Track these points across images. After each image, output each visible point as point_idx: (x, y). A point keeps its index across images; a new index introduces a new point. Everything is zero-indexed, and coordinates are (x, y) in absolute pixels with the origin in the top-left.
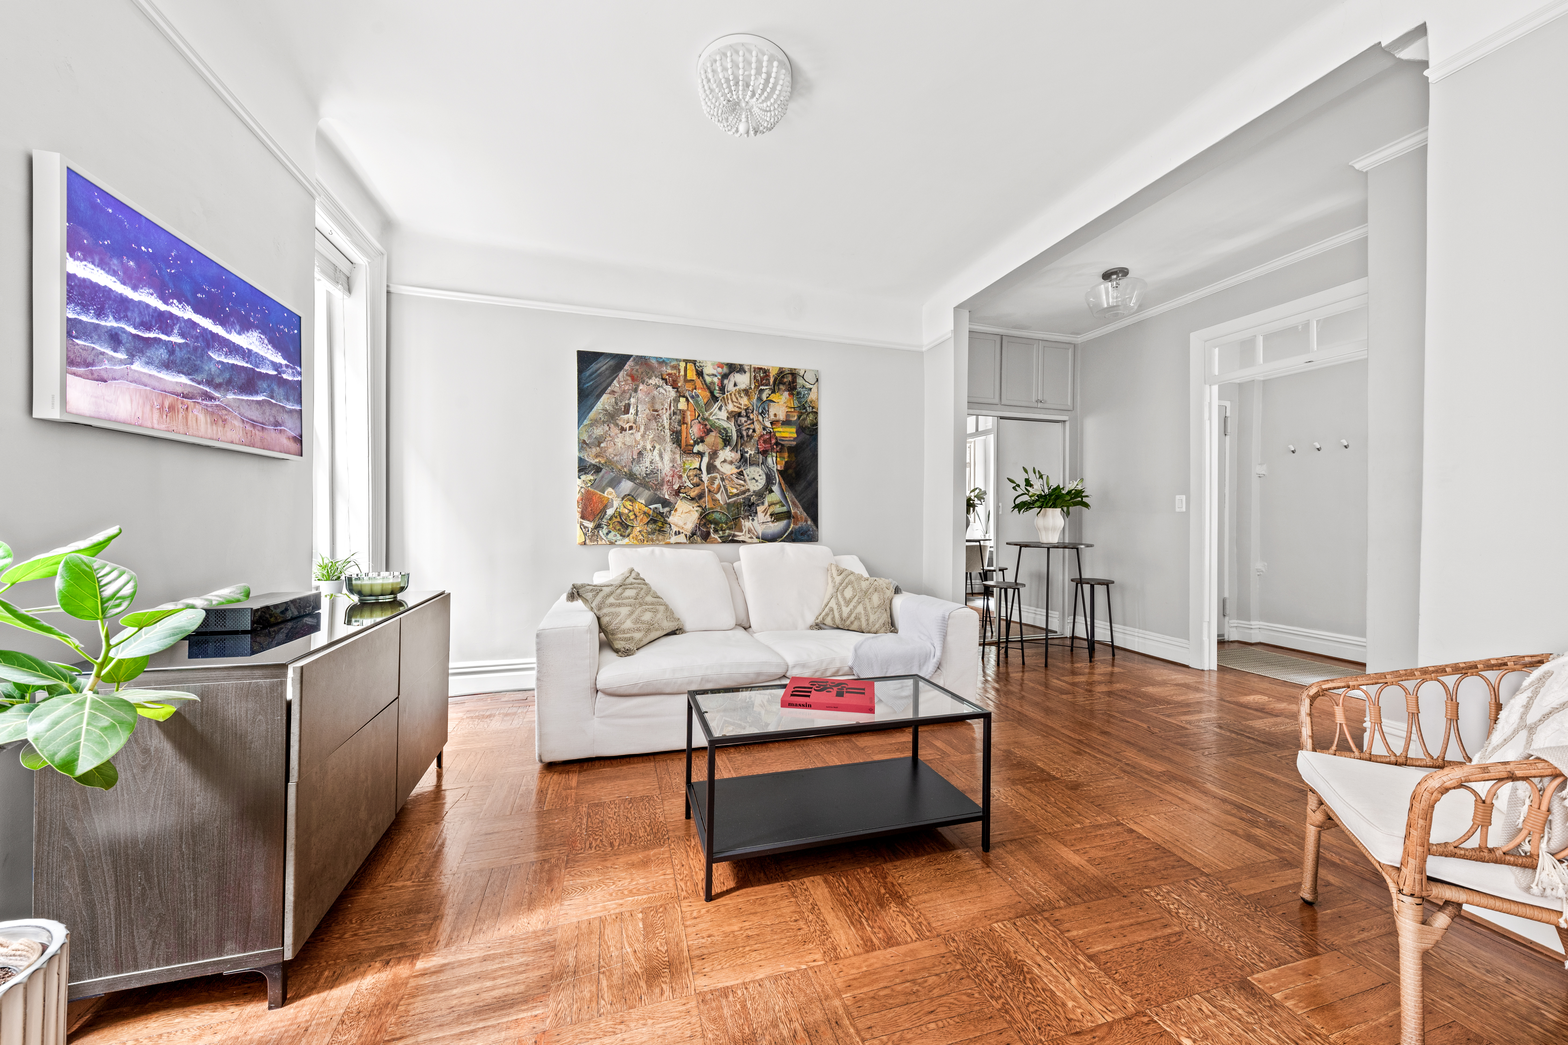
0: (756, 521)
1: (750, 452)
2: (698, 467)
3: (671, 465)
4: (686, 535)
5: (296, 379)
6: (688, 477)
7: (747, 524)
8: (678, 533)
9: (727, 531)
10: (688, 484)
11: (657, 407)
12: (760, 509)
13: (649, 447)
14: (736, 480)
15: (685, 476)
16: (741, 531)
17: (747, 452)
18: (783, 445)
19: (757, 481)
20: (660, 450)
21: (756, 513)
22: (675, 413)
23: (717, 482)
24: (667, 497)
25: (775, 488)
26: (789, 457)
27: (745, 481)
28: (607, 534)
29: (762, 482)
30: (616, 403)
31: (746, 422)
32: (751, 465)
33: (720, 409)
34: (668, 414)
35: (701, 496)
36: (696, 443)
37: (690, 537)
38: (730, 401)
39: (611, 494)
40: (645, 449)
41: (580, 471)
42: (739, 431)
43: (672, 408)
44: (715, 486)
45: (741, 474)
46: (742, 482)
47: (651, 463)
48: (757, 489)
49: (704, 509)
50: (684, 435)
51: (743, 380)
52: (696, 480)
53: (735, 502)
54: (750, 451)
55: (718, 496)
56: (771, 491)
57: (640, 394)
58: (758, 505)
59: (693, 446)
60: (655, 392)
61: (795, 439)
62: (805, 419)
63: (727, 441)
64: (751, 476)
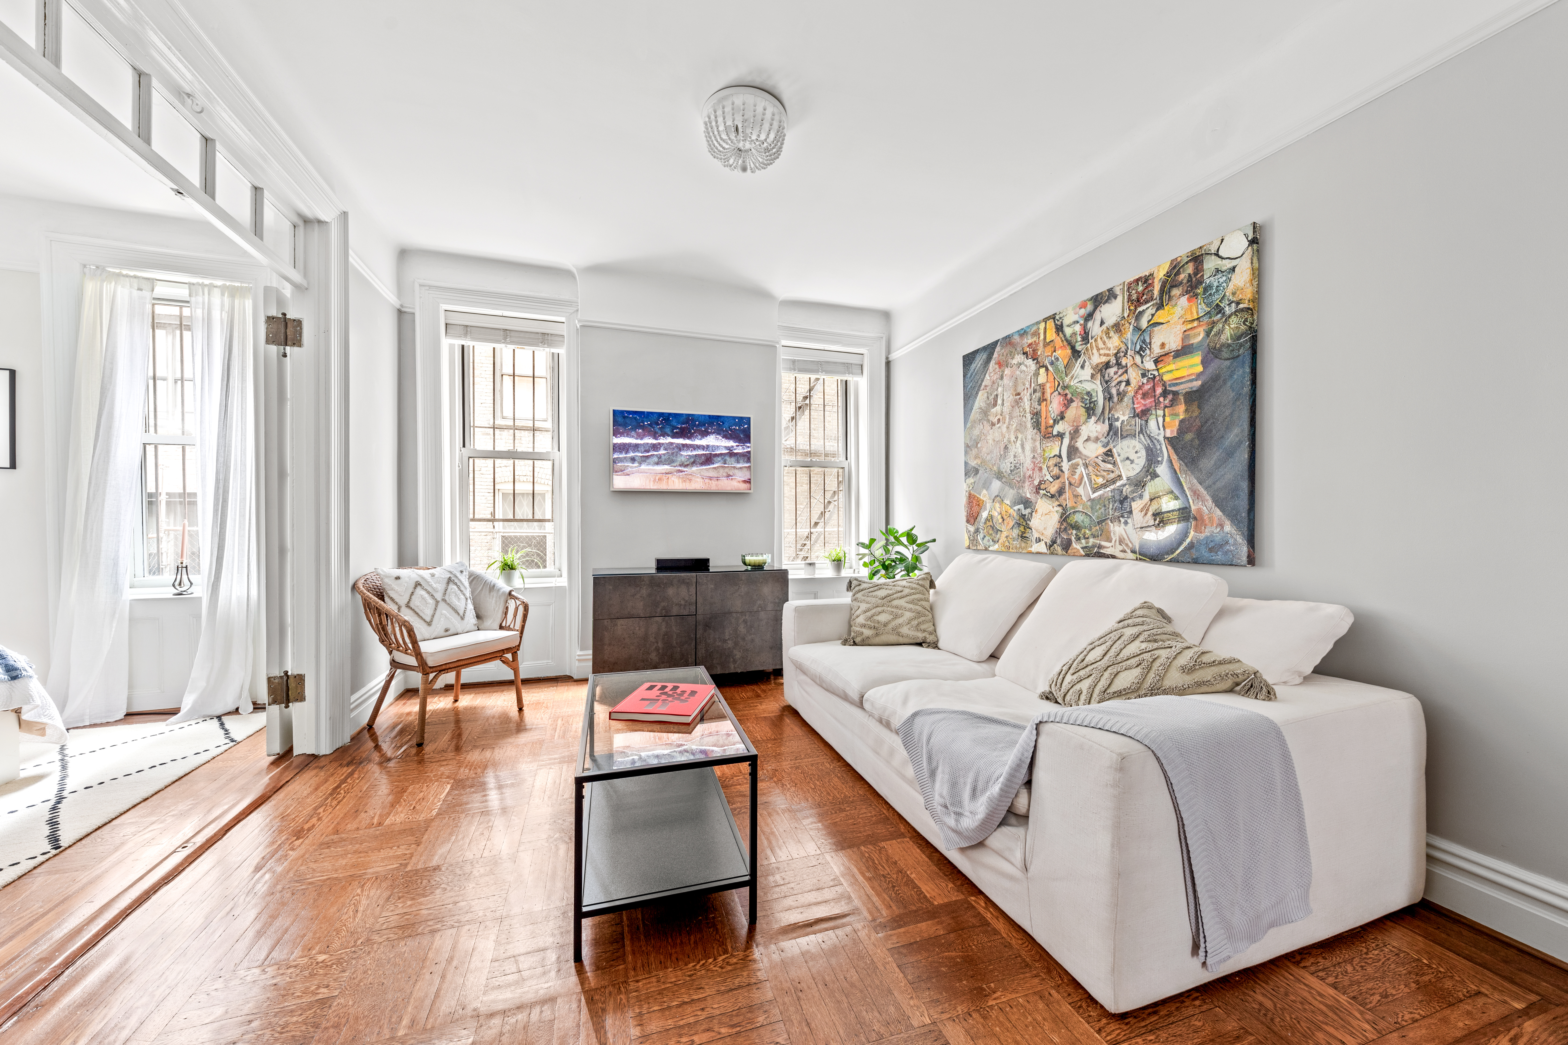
0: (1130, 525)
1: (1122, 418)
2: (1058, 453)
3: (1032, 456)
4: (1046, 543)
5: (745, 451)
6: (1048, 468)
7: (1117, 530)
8: (1039, 540)
9: (1091, 540)
10: (1048, 477)
11: (1020, 389)
12: (1136, 506)
13: (1013, 438)
14: (1102, 464)
15: (1044, 467)
16: (1109, 540)
17: (1117, 420)
18: (1175, 394)
19: (1132, 462)
20: (1022, 441)
21: (1131, 512)
22: (1035, 391)
23: (1081, 469)
24: (1028, 496)
25: (1162, 470)
26: (1186, 411)
27: (1114, 464)
28: (983, 539)
29: (1141, 461)
30: (988, 398)
31: (1116, 373)
32: (1123, 437)
33: (1082, 367)
34: (1028, 394)
35: (1061, 492)
36: (1056, 422)
37: (1051, 546)
38: (1095, 351)
39: (985, 496)
40: (1010, 442)
41: (966, 475)
42: (1107, 390)
43: (1033, 385)
44: (1077, 477)
45: (1109, 453)
46: (1110, 466)
47: (1015, 456)
48: (1132, 474)
49: (1065, 509)
50: (1043, 415)
51: (1112, 311)
52: (1056, 471)
53: (1100, 497)
54: (1122, 415)
55: (1080, 490)
56: (1155, 476)
57: (1006, 380)
58: (1133, 500)
59: (1052, 427)
60: (1018, 373)
61: (1199, 375)
62: (1220, 332)
63: (1090, 410)
64: (1123, 456)
